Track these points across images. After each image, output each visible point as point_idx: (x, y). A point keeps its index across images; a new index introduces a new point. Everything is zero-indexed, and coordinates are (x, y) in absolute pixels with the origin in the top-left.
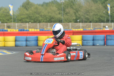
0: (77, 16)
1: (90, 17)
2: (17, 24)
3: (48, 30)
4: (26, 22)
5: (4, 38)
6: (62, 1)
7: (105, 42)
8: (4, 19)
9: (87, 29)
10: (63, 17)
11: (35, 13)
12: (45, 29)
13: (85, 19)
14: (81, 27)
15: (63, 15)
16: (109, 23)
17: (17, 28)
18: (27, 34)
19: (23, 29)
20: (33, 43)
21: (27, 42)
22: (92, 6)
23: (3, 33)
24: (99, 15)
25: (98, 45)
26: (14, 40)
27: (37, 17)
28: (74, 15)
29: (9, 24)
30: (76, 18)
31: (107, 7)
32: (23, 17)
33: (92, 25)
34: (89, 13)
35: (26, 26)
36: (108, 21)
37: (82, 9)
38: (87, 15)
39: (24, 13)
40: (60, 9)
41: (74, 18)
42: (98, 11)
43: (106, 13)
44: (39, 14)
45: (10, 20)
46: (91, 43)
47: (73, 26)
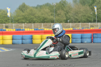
0: (67, 17)
1: (79, 17)
2: (14, 24)
3: (42, 30)
4: (22, 23)
5: (3, 37)
6: (54, 4)
7: (92, 40)
8: (2, 19)
9: (76, 28)
10: (55, 18)
11: (30, 14)
12: (39, 29)
13: (75, 19)
14: (71, 27)
15: (55, 16)
16: (96, 23)
17: (14, 28)
18: (23, 33)
19: (19, 29)
20: (28, 41)
21: (23, 40)
22: (80, 9)
23: (2, 33)
24: (86, 15)
25: (85, 42)
26: (12, 39)
27: (32, 18)
28: (65, 16)
29: (7, 24)
30: (67, 19)
31: (94, 8)
32: (19, 18)
33: (81, 25)
34: (78, 14)
35: (23, 26)
36: (94, 21)
37: (71, 11)
38: (76, 16)
39: (21, 15)
40: (52, 11)
41: (65, 19)
42: (86, 12)
43: (93, 14)
44: (33, 15)
45: (8, 21)
46: (80, 41)
47: (64, 26)
